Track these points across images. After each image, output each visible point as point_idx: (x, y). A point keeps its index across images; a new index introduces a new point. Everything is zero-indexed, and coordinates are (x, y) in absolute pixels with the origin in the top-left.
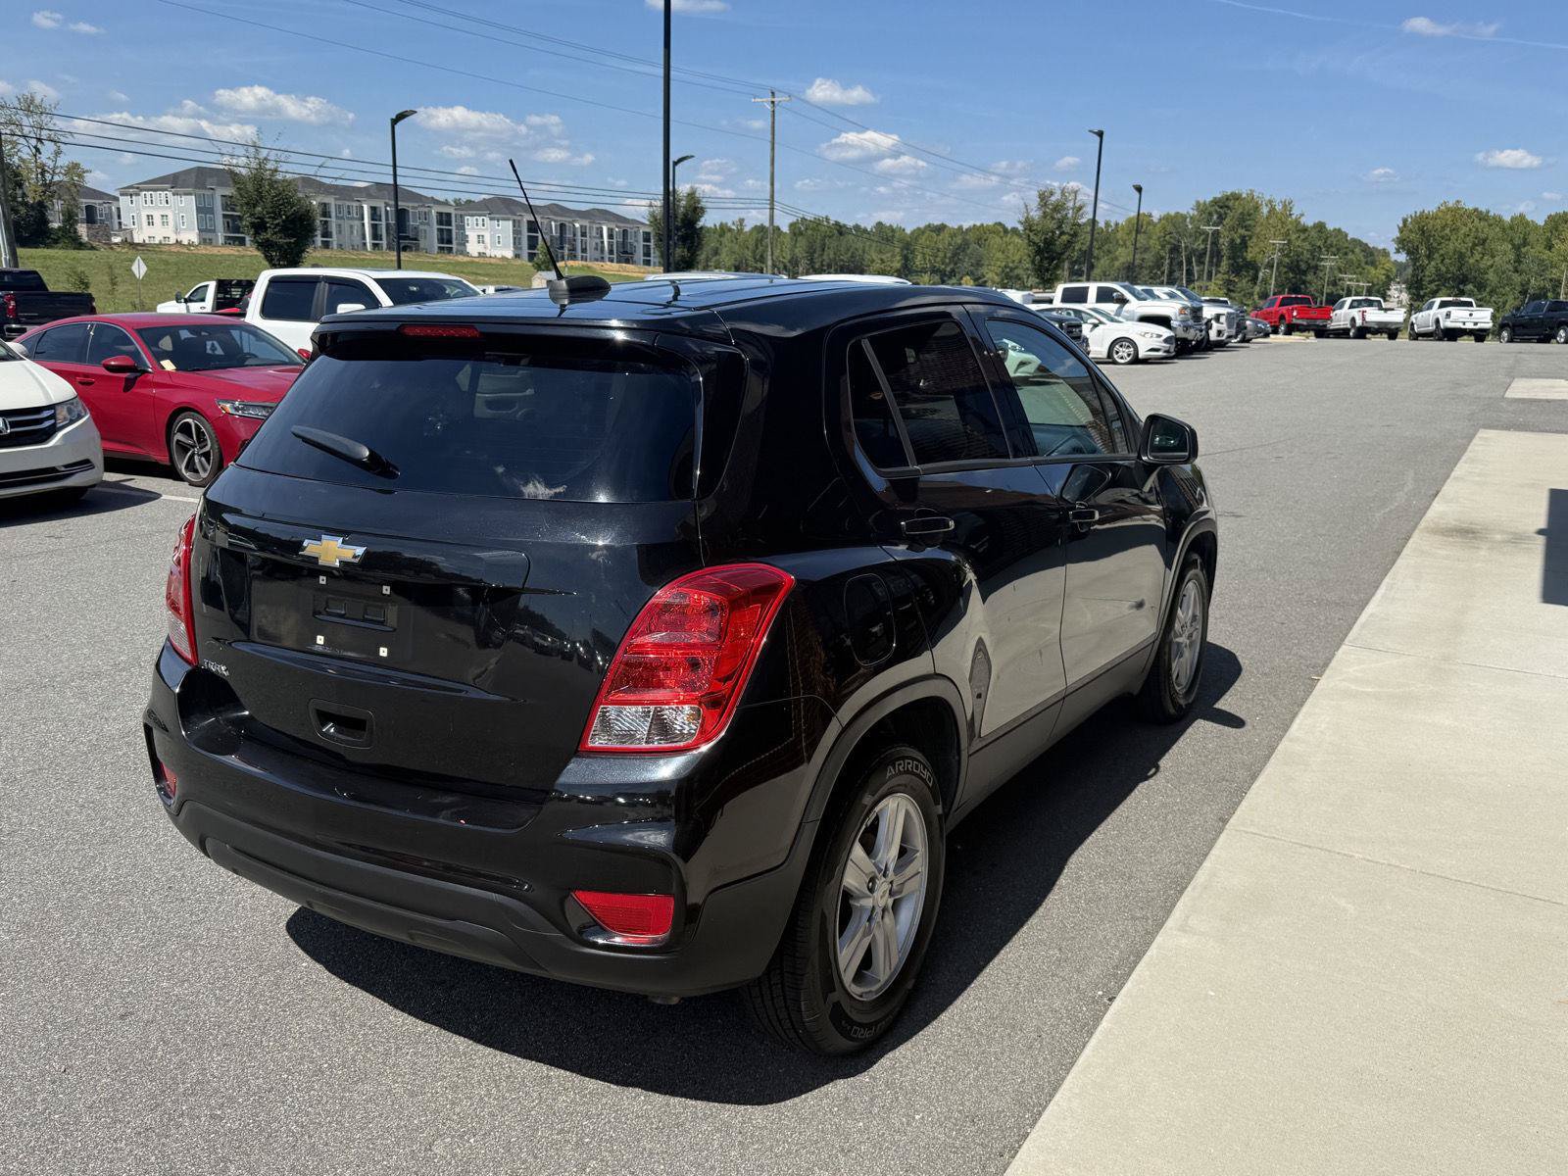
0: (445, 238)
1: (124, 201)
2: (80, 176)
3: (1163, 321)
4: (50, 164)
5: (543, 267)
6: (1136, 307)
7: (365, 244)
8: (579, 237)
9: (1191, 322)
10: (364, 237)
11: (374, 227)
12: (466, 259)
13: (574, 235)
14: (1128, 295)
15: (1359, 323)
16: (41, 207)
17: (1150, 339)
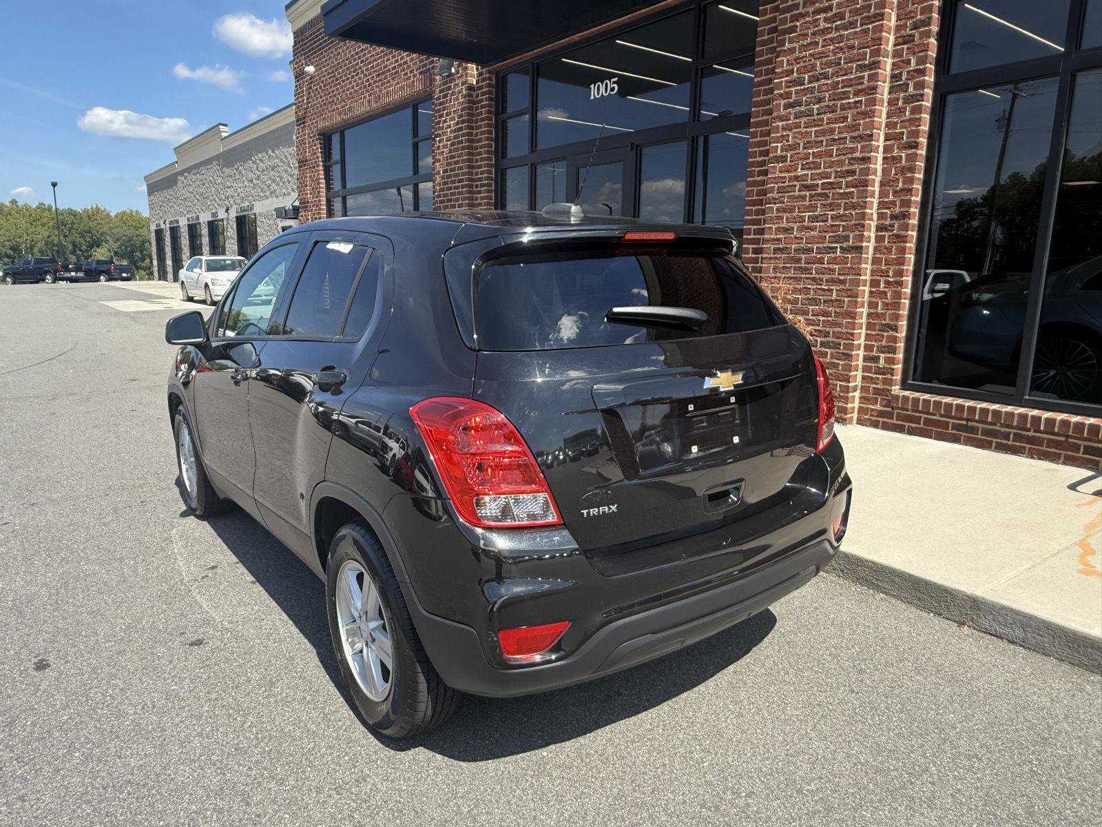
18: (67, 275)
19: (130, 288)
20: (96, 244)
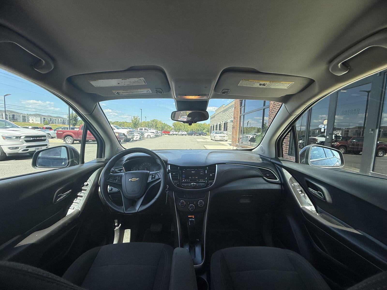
0: (24, 120)
3: (154, 133)
5: (46, 124)
6: (149, 131)
9: (157, 133)
11: (6, 117)
12: (29, 123)
13: (53, 120)
14: (148, 129)
15: (173, 134)
17: (152, 135)
18: (196, 134)
19: (204, 137)
20: (204, 129)
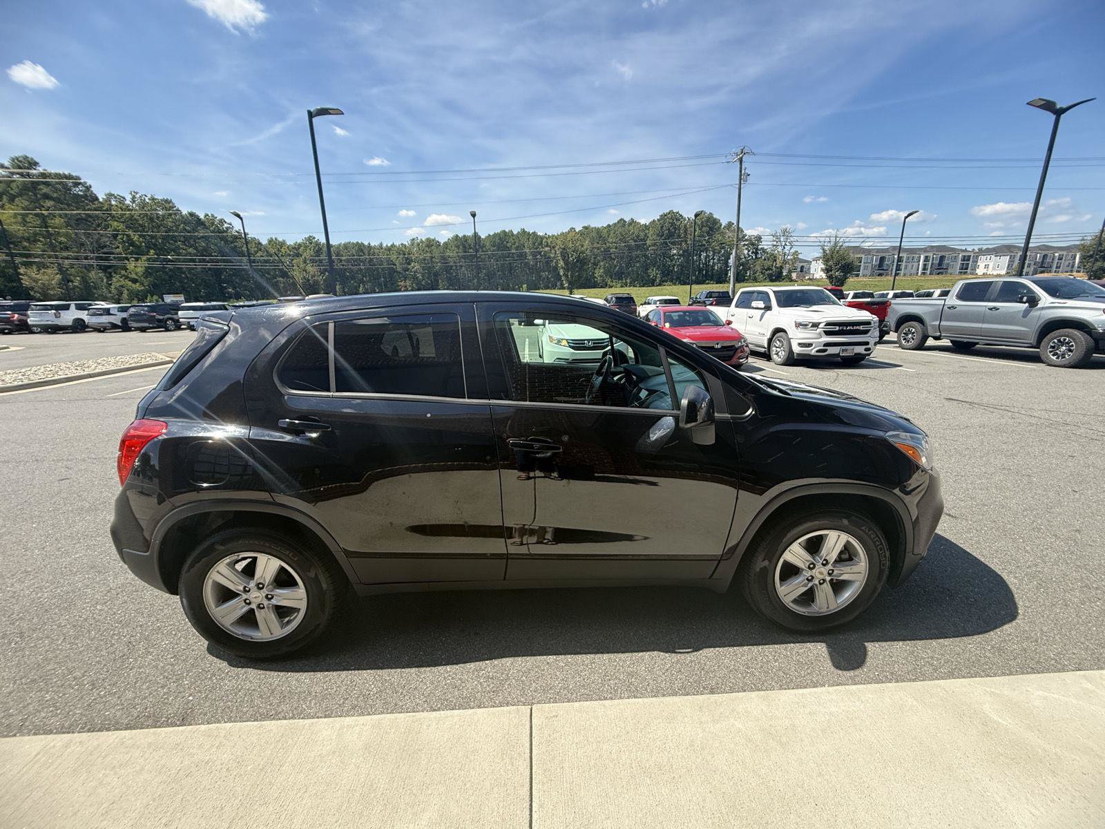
0: (965, 267)
1: (814, 263)
2: (797, 255)
4: (788, 252)
7: (918, 273)
8: (1056, 261)
10: (918, 270)
11: (925, 265)
13: (1053, 260)
16: (781, 267)
